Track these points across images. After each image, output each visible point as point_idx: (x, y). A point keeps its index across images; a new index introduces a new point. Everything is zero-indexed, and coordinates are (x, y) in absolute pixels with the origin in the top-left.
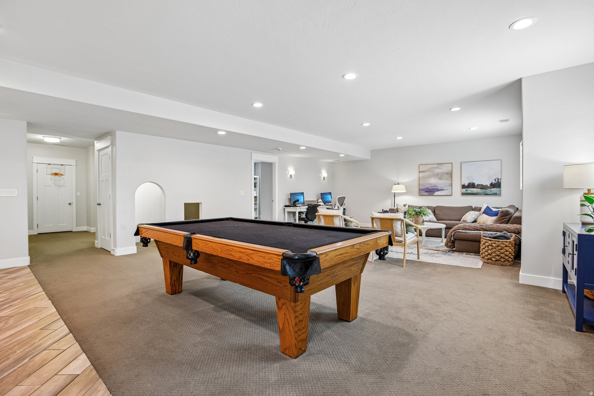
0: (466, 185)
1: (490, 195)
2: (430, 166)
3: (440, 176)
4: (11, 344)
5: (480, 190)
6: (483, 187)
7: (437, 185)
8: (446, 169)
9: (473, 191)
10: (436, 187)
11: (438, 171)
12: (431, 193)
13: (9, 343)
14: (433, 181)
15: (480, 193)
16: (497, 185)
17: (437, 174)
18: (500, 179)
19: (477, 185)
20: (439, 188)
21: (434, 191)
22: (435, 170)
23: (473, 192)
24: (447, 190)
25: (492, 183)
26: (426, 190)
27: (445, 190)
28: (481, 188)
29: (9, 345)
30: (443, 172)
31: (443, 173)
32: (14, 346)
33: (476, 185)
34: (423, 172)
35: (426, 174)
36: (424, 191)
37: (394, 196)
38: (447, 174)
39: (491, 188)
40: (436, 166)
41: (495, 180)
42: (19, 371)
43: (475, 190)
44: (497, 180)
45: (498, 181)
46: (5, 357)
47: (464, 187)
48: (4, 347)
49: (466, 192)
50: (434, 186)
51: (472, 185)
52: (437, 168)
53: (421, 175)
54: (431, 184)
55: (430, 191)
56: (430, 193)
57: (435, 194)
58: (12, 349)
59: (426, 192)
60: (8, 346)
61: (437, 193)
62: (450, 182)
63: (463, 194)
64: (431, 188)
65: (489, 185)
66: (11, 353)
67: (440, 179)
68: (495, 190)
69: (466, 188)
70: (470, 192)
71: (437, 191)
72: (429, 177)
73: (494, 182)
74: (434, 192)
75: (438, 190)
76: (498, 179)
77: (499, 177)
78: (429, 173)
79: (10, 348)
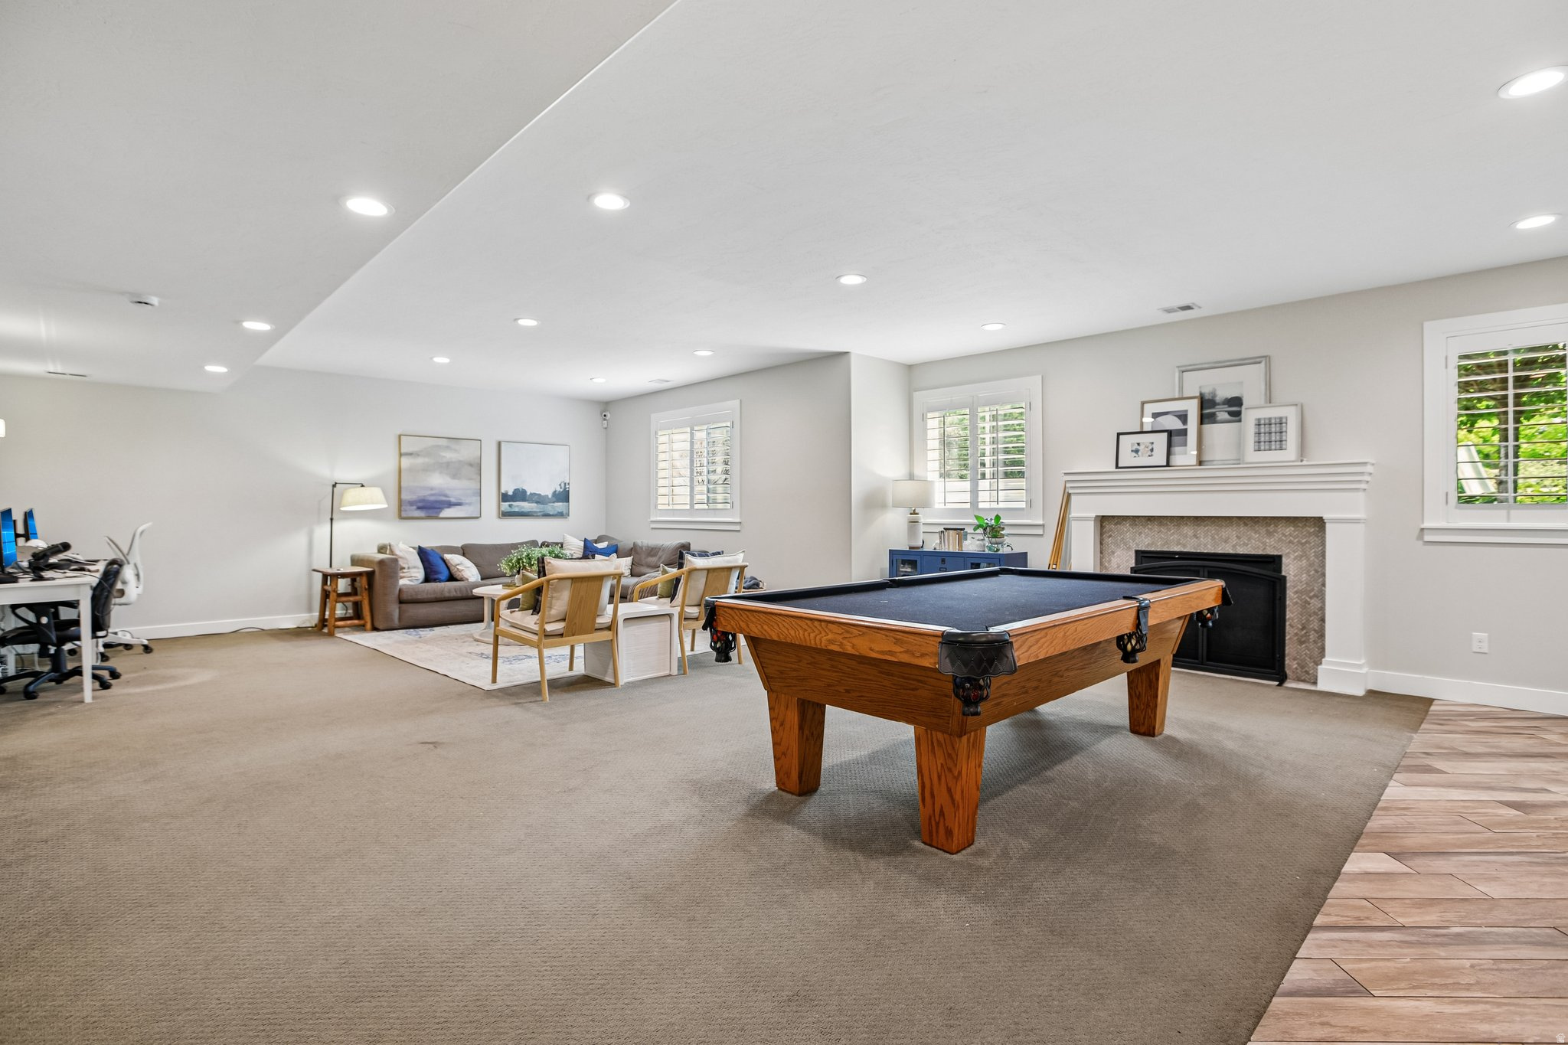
0: (510, 493)
1: (553, 515)
2: (430, 442)
3: (453, 469)
4: (1479, 1002)
5: (536, 505)
6: (539, 499)
7: (448, 492)
8: (466, 452)
9: (523, 507)
10: (446, 496)
11: (448, 456)
12: (430, 511)
13: (1480, 1007)
14: (438, 482)
15: (535, 512)
16: (564, 496)
17: (448, 464)
18: (569, 484)
19: (531, 494)
20: (453, 500)
21: (441, 506)
22: (443, 454)
23: (523, 510)
24: (469, 504)
25: (555, 491)
26: (420, 505)
27: (466, 504)
28: (537, 502)
29: (1482, 1002)
30: (461, 459)
31: (460, 461)
32: (1468, 987)
33: (528, 493)
34: (410, 454)
35: (420, 461)
36: (415, 507)
37: (332, 519)
38: (471, 465)
39: (554, 502)
40: (444, 442)
41: (560, 485)
42: (1480, 919)
43: (526, 506)
44: (563, 485)
45: (565, 488)
46: (1502, 970)
47: (505, 497)
48: (1499, 1005)
49: (509, 510)
50: (440, 495)
51: (520, 495)
52: (448, 448)
53: (406, 462)
54: (432, 489)
55: (431, 507)
56: (431, 513)
57: (442, 515)
58: (1478, 983)
59: (419, 508)
60: (1487, 1003)
61: (447, 513)
62: (475, 485)
63: (505, 515)
64: (432, 498)
65: (550, 496)
66: (1483, 970)
67: (454, 476)
68: (560, 506)
69: (509, 502)
70: (516, 510)
71: (449, 507)
72: (427, 469)
73: (558, 489)
74: (441, 509)
75: (450, 505)
76: (565, 484)
77: (567, 482)
78: (426, 460)
79: (1484, 990)
